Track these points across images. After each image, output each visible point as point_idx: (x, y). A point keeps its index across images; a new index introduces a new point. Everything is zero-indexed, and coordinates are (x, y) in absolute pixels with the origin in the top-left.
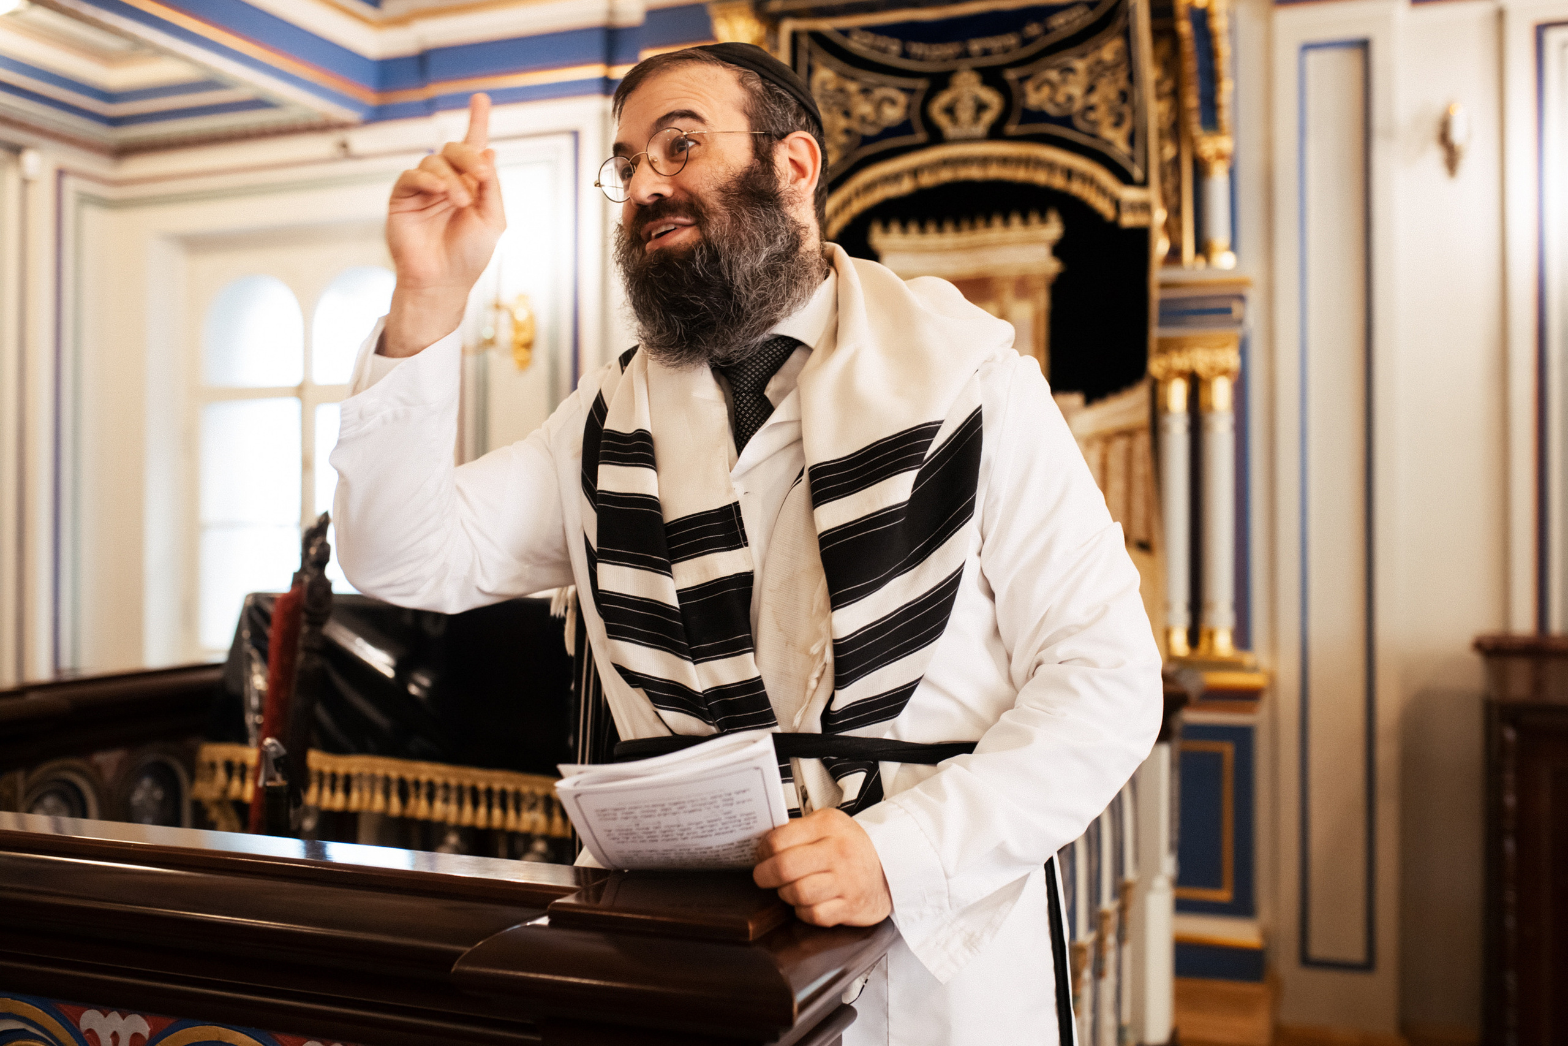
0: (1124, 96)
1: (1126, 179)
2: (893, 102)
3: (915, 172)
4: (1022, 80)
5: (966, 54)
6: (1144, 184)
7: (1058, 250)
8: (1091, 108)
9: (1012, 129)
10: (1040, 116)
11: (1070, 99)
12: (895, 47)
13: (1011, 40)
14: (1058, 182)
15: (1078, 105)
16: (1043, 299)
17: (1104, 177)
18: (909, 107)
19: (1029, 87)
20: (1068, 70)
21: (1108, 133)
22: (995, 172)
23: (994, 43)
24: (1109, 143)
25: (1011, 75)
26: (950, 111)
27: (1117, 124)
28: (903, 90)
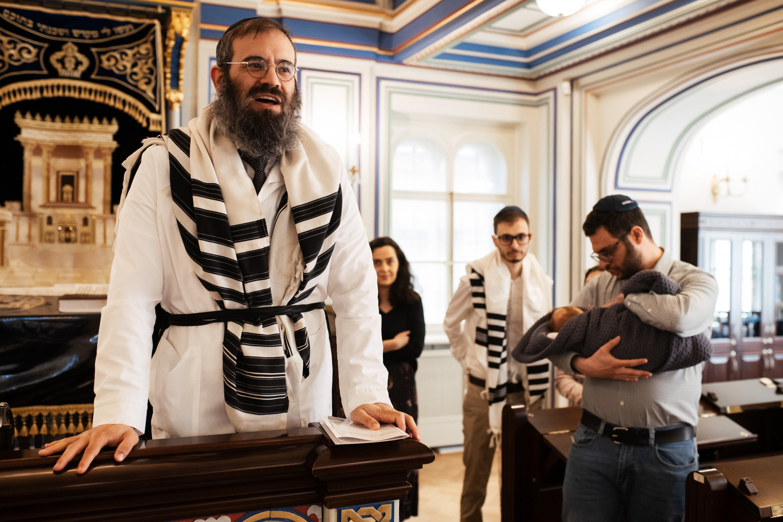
0: (151, 71)
1: (152, 109)
2: (29, 52)
3: (41, 89)
4: (100, 54)
5: (71, 36)
6: (159, 113)
7: (116, 137)
8: (135, 74)
9: (93, 76)
10: (110, 73)
11: (125, 67)
12: (31, 24)
13: (95, 33)
14: (119, 106)
15: (129, 71)
16: (109, 159)
17: (141, 107)
18: (38, 55)
19: (104, 58)
20: (123, 54)
21: (144, 87)
22: (85, 96)
23: (86, 33)
24: (144, 91)
25: (94, 50)
26: (61, 61)
27: (148, 83)
28: (34, 46)
